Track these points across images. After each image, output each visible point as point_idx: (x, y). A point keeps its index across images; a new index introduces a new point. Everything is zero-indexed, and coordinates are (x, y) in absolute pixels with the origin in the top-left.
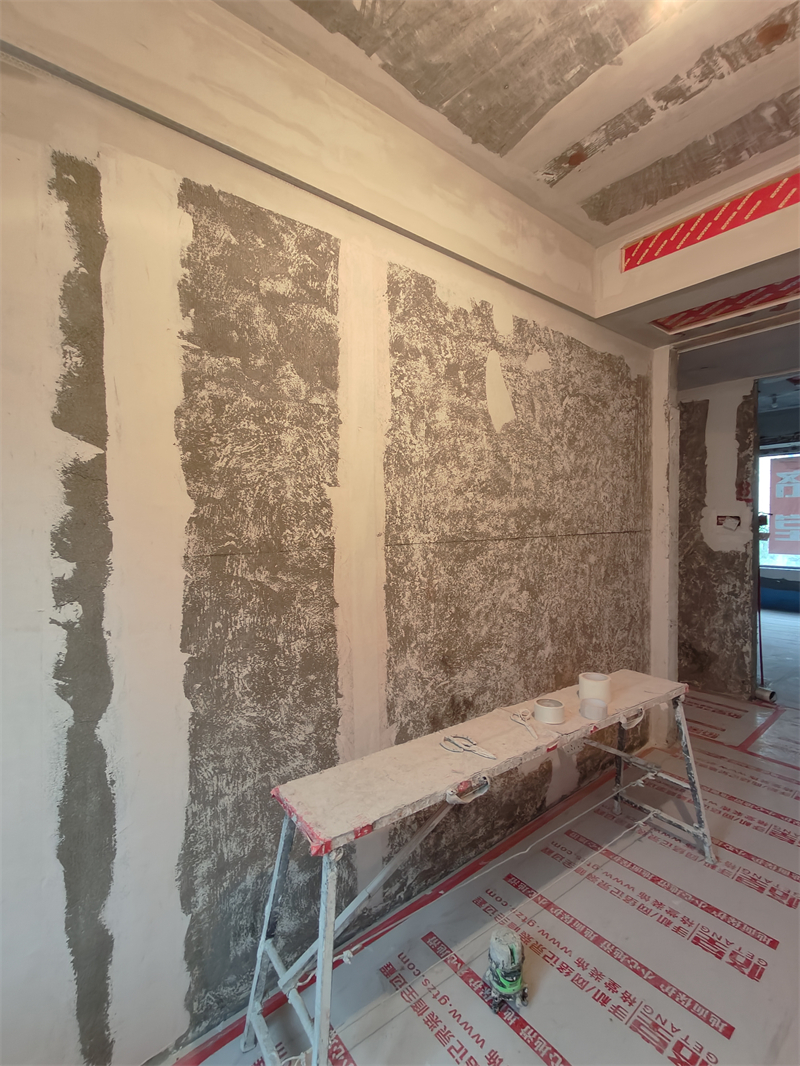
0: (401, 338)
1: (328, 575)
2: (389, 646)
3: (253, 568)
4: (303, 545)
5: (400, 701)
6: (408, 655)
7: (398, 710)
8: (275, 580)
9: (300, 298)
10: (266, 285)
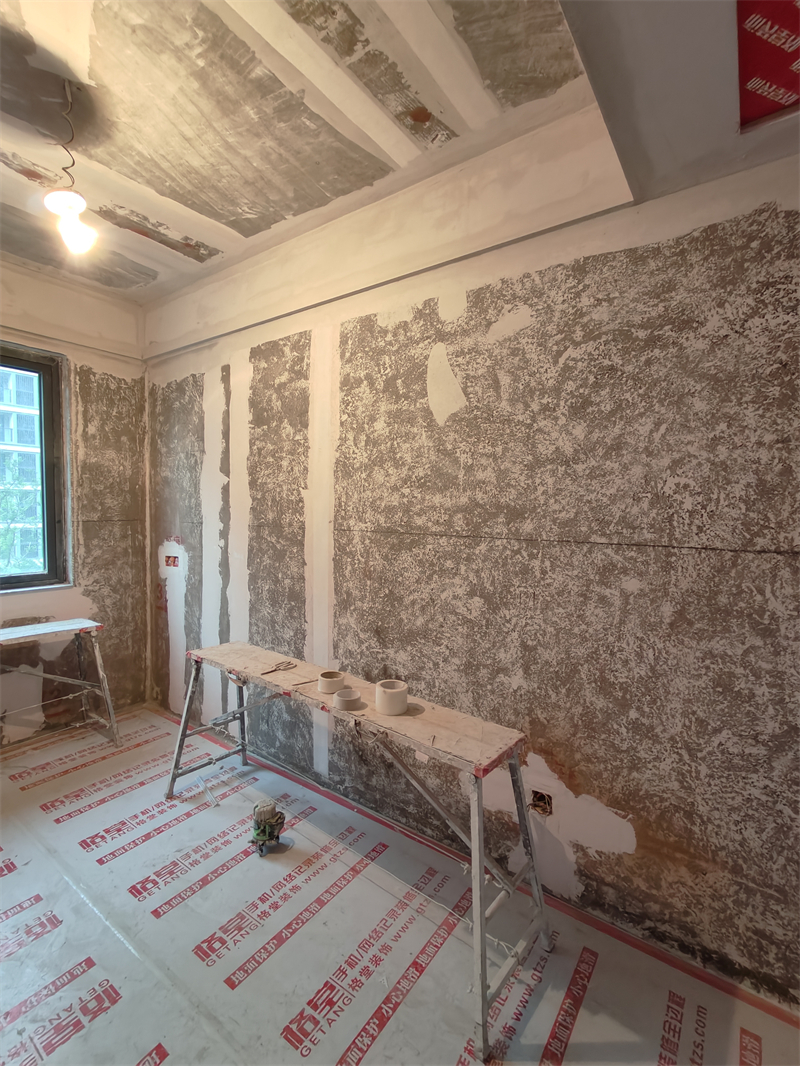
1: (301, 544)
2: (335, 602)
3: (270, 534)
4: (290, 525)
5: (341, 645)
6: (348, 614)
7: (341, 651)
8: (279, 542)
9: (291, 380)
10: (277, 381)
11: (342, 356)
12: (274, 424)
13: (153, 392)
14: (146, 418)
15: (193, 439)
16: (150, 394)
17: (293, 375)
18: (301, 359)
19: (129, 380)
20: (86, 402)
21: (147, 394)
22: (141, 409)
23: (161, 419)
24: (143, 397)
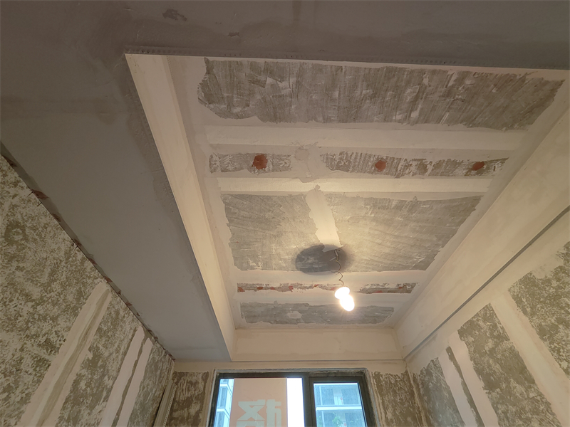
0: (540, 325)
9: (496, 345)
10: (487, 348)
11: (525, 312)
12: (504, 385)
13: (415, 380)
14: (417, 400)
15: (451, 411)
16: (414, 381)
17: (495, 340)
18: (495, 326)
19: (400, 375)
20: (382, 396)
21: (412, 382)
22: (412, 394)
23: (426, 398)
24: (411, 384)
